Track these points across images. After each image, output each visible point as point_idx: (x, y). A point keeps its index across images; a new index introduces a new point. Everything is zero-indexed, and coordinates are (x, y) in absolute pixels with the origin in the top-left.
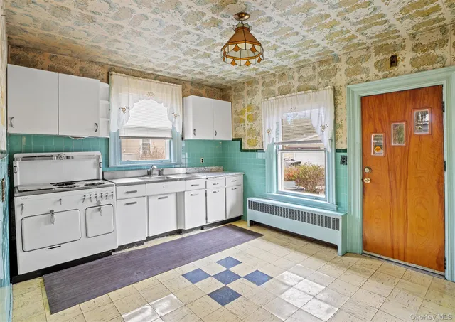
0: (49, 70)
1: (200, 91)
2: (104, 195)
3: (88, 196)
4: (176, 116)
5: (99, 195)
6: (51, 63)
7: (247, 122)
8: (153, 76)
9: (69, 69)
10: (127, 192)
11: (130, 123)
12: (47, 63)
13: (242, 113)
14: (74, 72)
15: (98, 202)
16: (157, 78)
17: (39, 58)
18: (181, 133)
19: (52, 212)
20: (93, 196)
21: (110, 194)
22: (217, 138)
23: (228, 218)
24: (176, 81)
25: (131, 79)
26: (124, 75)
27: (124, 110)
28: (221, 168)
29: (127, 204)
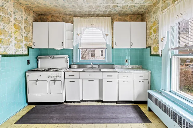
0: (51, 21)
1: (126, 18)
2: (57, 76)
3: (50, 76)
4: (107, 35)
5: (55, 76)
6: (52, 18)
7: (153, 34)
8: (96, 15)
9: (58, 20)
10: (70, 76)
11: (82, 41)
12: (51, 19)
13: (151, 28)
14: (60, 20)
15: (55, 79)
16: (98, 16)
17: (48, 17)
18: (111, 45)
19: (37, 81)
20: (53, 76)
21: (60, 76)
22: (133, 47)
23: (135, 100)
24: (109, 15)
25: (82, 19)
26: (79, 17)
27: (79, 35)
28: (141, 67)
29: (70, 81)
